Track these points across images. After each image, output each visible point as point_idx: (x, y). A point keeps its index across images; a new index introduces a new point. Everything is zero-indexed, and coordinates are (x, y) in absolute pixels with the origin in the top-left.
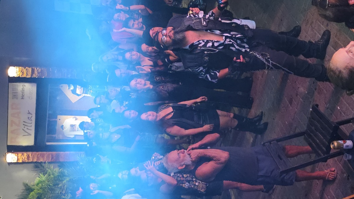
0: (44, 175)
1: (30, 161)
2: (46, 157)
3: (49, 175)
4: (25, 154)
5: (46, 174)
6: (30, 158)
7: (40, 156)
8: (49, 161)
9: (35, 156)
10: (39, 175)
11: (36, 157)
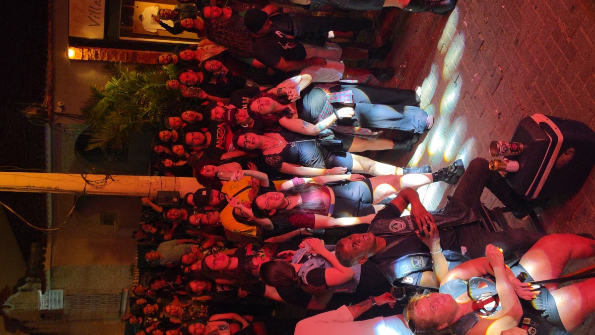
0: (117, 79)
1: (98, 59)
2: (119, 56)
3: (124, 79)
4: (92, 50)
5: (120, 78)
6: (99, 56)
7: (112, 54)
8: (124, 62)
9: (105, 53)
10: (111, 78)
11: (106, 55)
